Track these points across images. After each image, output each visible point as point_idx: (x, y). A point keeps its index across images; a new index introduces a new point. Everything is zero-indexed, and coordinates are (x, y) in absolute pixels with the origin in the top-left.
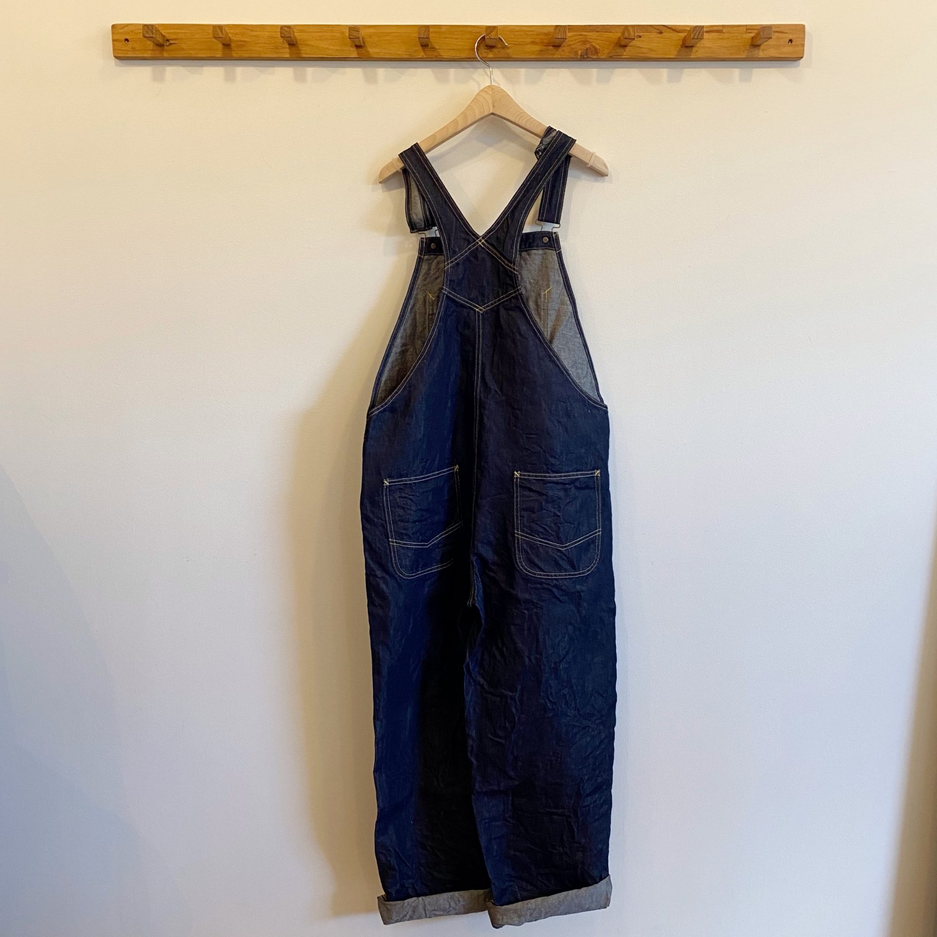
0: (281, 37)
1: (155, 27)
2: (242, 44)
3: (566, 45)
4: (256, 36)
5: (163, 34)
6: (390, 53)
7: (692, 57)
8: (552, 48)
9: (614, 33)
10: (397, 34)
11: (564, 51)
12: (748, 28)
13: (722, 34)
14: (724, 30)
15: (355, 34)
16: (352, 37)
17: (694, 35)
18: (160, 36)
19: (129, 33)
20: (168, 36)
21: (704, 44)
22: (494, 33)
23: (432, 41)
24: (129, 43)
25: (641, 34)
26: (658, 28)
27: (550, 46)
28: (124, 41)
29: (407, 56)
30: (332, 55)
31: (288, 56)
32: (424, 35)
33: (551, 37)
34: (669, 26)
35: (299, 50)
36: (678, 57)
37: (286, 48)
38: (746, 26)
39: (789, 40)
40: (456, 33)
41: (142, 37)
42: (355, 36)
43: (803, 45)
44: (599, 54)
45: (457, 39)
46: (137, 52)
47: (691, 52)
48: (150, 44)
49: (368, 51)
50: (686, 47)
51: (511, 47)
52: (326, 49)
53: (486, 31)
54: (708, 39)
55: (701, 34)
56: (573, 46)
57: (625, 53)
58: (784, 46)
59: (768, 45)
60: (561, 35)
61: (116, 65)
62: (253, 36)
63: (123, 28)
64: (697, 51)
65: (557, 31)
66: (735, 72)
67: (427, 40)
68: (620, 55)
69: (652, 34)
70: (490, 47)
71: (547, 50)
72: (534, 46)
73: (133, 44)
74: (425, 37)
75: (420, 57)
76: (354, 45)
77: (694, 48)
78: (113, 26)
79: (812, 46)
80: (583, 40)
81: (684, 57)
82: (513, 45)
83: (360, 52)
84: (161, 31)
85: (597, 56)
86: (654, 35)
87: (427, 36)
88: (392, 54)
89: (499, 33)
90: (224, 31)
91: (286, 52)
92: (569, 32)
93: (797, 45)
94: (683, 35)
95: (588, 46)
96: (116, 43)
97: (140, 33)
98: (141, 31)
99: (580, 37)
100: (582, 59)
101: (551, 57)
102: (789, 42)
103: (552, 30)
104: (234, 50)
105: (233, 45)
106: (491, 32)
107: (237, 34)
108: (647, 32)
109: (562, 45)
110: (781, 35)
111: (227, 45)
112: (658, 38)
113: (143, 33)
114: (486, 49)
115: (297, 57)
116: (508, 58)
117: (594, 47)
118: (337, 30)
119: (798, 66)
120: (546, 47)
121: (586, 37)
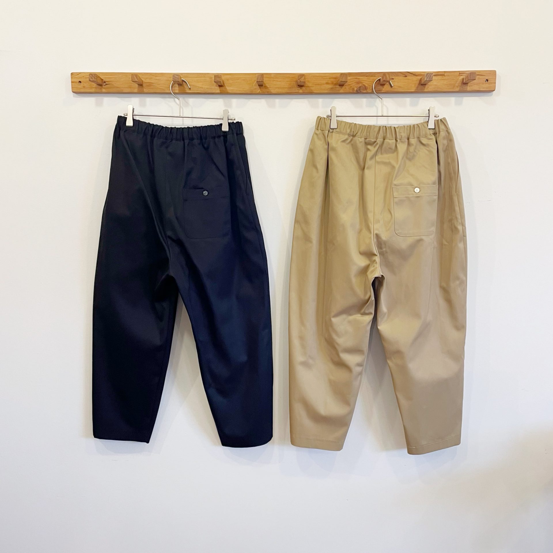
0: (173, 81)
1: (96, 75)
2: (150, 85)
3: (347, 85)
4: (158, 80)
5: (102, 78)
6: (239, 90)
7: (425, 90)
8: (338, 86)
9: (377, 77)
10: (244, 79)
11: (346, 88)
12: (460, 73)
13: (444, 77)
14: (445, 74)
15: (218, 79)
16: (215, 81)
17: (427, 78)
18: (100, 80)
19: (81, 78)
20: (105, 80)
21: (432, 83)
22: (303, 78)
23: (265, 83)
24: (81, 83)
25: (393, 77)
26: (404, 73)
27: (337, 85)
28: (78, 82)
29: (250, 92)
30: (204, 91)
31: (177, 91)
32: (260, 79)
33: (338, 80)
34: (411, 73)
35: (184, 88)
36: (417, 91)
37: (176, 87)
38: (459, 71)
39: (487, 80)
40: (279, 78)
41: (88, 80)
43: (495, 83)
44: (368, 90)
45: (281, 81)
46: (86, 89)
47: (425, 88)
48: (95, 85)
49: (227, 89)
50: (422, 85)
51: (314, 86)
52: (200, 87)
53: (298, 77)
54: (435, 80)
55: (431, 77)
56: (352, 85)
57: (383, 89)
58: (483, 84)
59: (472, 83)
60: (344, 80)
61: (74, 97)
62: (156, 80)
63: (78, 75)
64: (428, 87)
65: (342, 77)
66: (452, 99)
67: (261, 82)
68: (380, 91)
69: (400, 77)
70: (301, 86)
71: (336, 88)
72: (327, 85)
73: (84, 84)
74: (261, 81)
75: (258, 92)
76: (217, 85)
77: (427, 86)
78: (72, 74)
79: (500, 83)
80: (358, 81)
81: (420, 91)
83: (221, 89)
84: (100, 77)
85: (366, 91)
86: (402, 78)
87: (262, 80)
88: (241, 91)
89: (306, 77)
90: (138, 77)
91: (177, 89)
92: (349, 77)
93: (491, 83)
94: (419, 78)
95: (360, 85)
96: (74, 83)
97: (88, 78)
98: (88, 77)
100: (357, 93)
101: (337, 92)
102: (486, 81)
103: (339, 75)
104: (145, 88)
105: (144, 85)
106: (301, 78)
107: (147, 78)
108: (397, 76)
109: (345, 85)
110: (481, 77)
111: (141, 85)
112: (404, 79)
113: (89, 79)
114: (298, 87)
115: (183, 93)
116: (311, 93)
117: (364, 85)
118: (208, 76)
119: (491, 95)
120: (335, 86)
121: (360, 79)
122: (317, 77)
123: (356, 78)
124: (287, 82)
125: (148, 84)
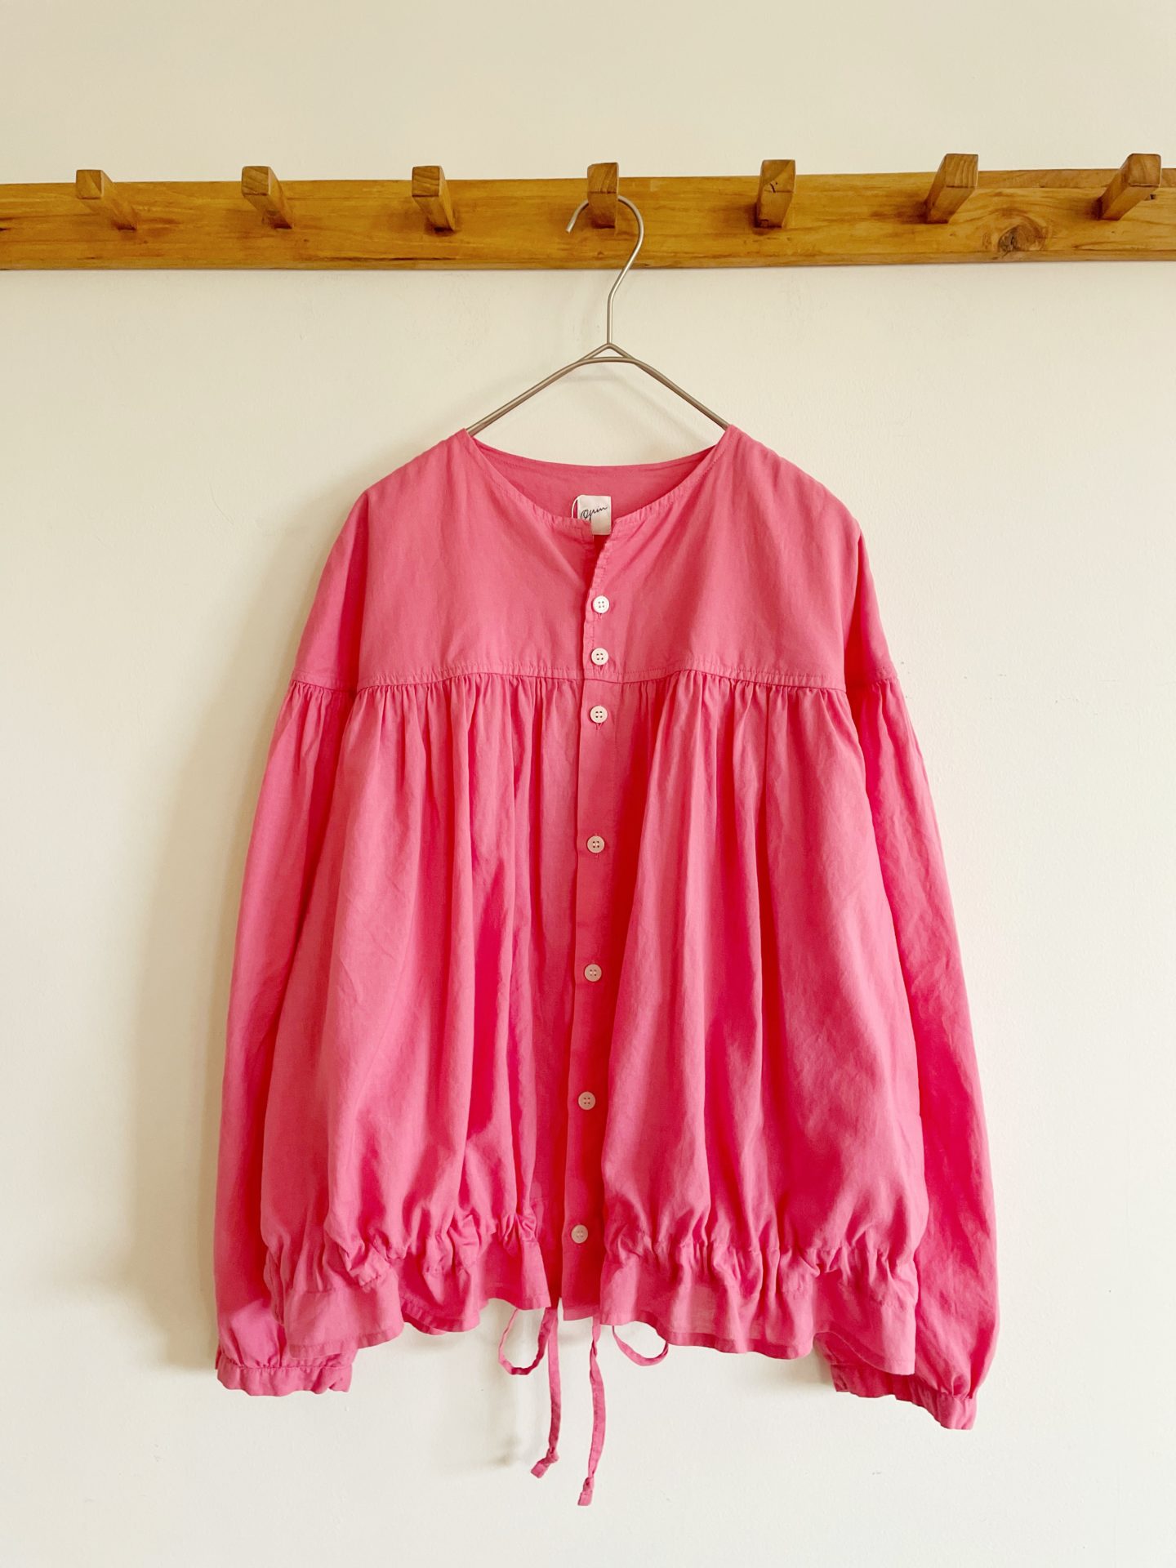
0: (245, 194)
2: (164, 228)
3: (961, 220)
8: (922, 227)
9: (1083, 189)
11: (956, 236)
15: (428, 186)
16: (417, 192)
25: (1154, 190)
40: (682, 196)
42: (429, 189)
44: (1047, 241)
45: (686, 210)
49: (465, 242)
51: (820, 227)
56: (979, 223)
57: (1110, 238)
62: (188, 208)
68: (1097, 244)
70: (769, 227)
71: (913, 233)
72: (879, 224)
80: (1005, 206)
82: (825, 224)
83: (443, 243)
85: (1039, 242)
87: (609, 186)
95: (1017, 221)
99: (996, 199)
105: (142, 228)
107: (154, 204)
109: (952, 219)
111: (127, 229)
117: (1031, 221)
120: (908, 227)
121: (1019, 199)
122: (837, 190)
123: (999, 194)
124: (714, 211)
125: (160, 226)
